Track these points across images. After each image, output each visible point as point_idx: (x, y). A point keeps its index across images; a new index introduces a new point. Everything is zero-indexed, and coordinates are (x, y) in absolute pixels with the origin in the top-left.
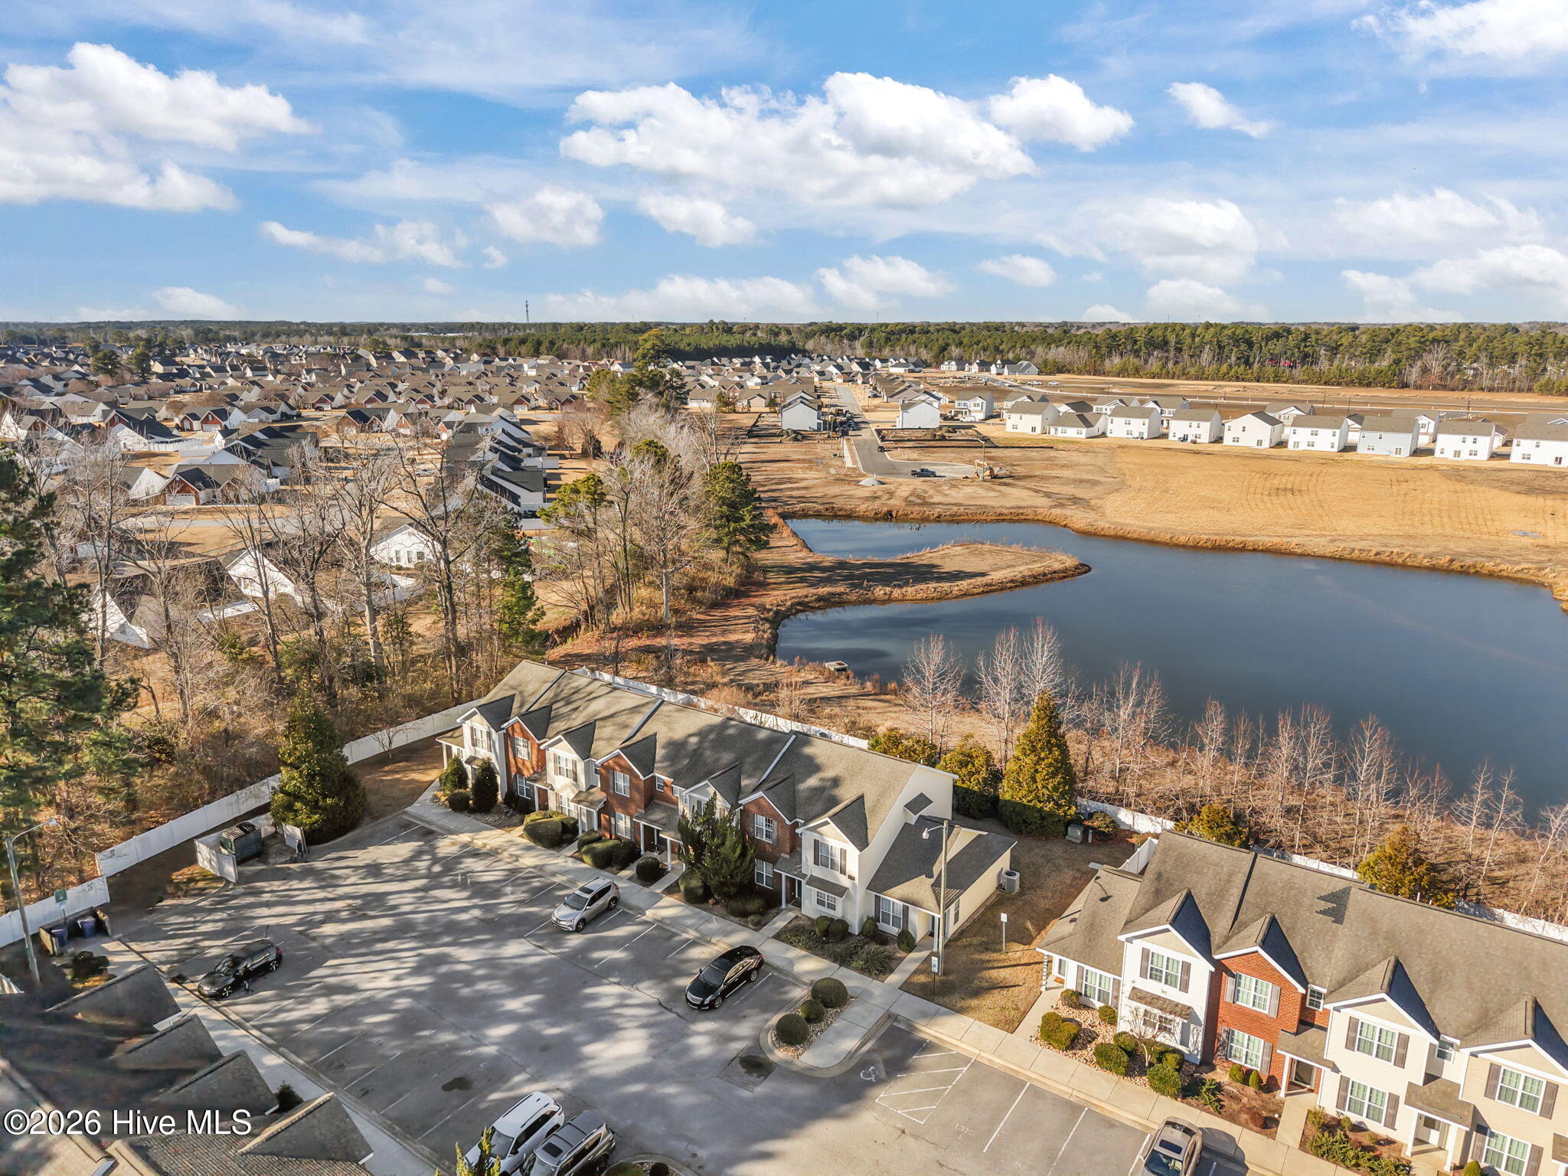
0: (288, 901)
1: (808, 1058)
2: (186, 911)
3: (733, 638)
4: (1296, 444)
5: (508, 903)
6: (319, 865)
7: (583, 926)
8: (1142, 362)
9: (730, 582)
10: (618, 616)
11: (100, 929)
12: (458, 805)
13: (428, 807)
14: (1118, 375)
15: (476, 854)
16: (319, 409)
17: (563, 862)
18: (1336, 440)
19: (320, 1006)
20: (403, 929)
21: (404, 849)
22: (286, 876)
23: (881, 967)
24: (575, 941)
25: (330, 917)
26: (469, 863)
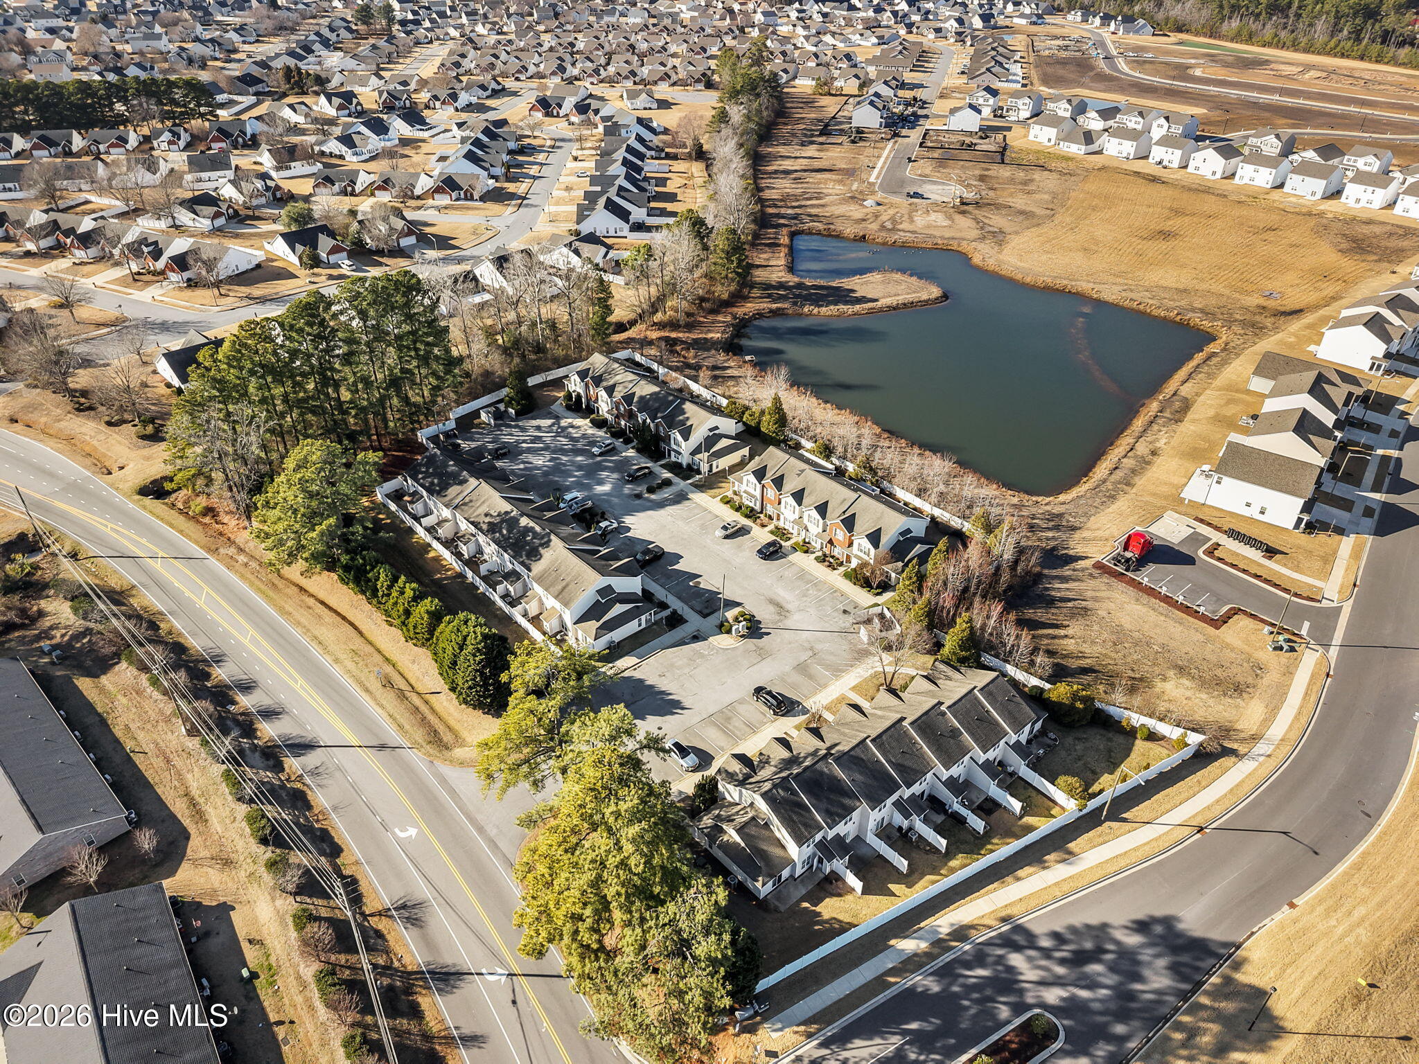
0: (511, 435)
1: (653, 497)
2: (481, 434)
3: (710, 335)
4: (1242, 178)
5: (579, 445)
6: (520, 424)
7: (601, 454)
8: (1260, 27)
9: (725, 296)
10: (658, 317)
11: (455, 436)
12: (568, 408)
13: (558, 407)
14: (1232, 40)
15: (572, 427)
16: (517, 79)
17: (601, 433)
18: (1271, 178)
19: (522, 466)
20: (546, 448)
21: (549, 422)
22: (510, 426)
23: (685, 478)
24: (599, 459)
25: (524, 441)
26: (570, 430)
